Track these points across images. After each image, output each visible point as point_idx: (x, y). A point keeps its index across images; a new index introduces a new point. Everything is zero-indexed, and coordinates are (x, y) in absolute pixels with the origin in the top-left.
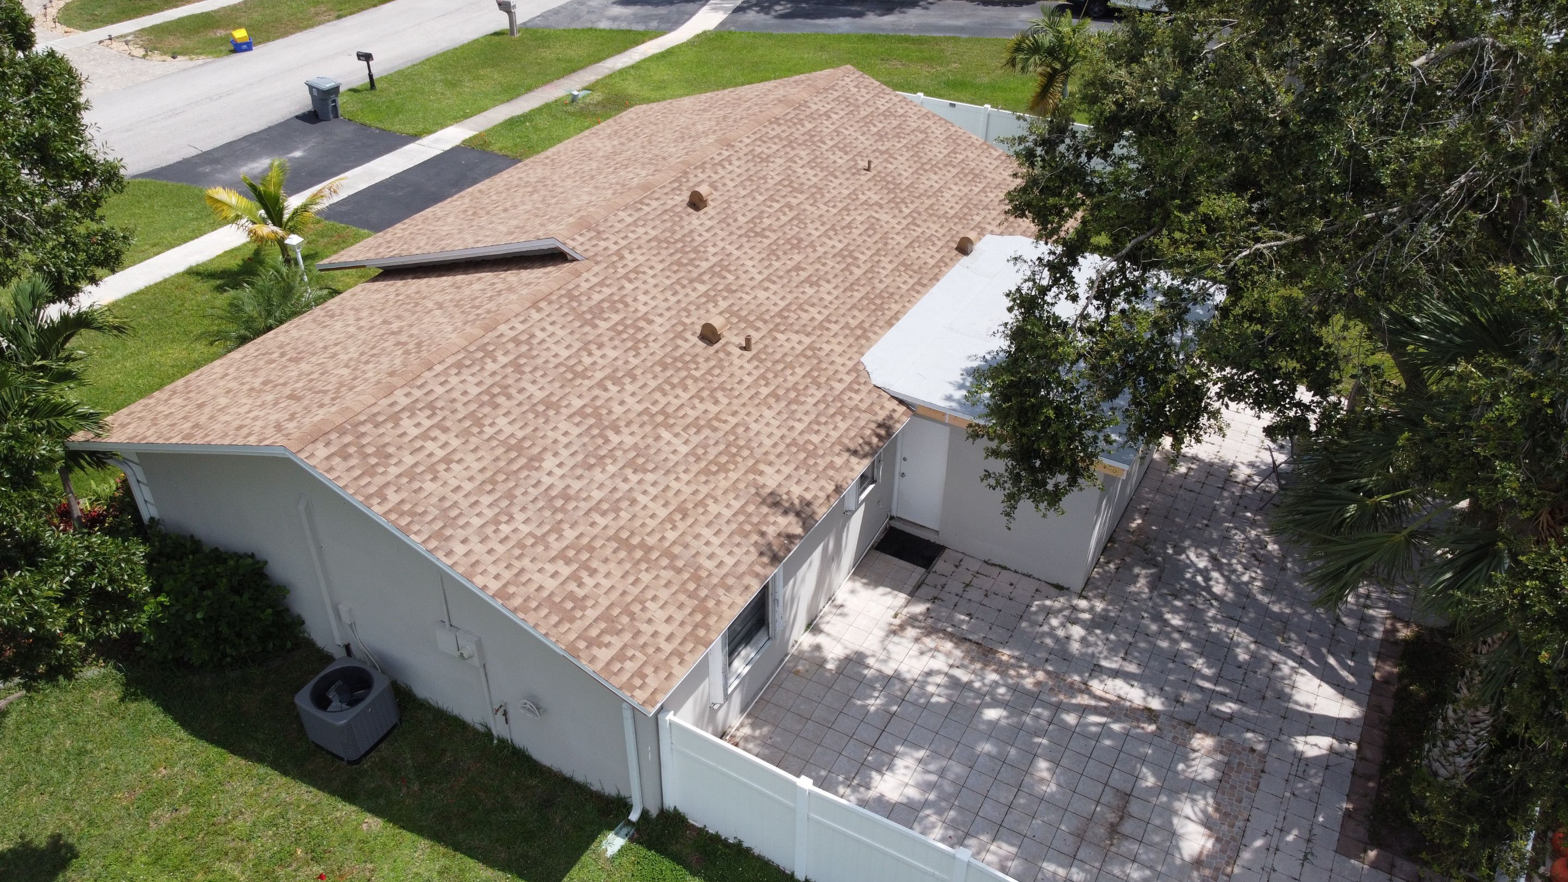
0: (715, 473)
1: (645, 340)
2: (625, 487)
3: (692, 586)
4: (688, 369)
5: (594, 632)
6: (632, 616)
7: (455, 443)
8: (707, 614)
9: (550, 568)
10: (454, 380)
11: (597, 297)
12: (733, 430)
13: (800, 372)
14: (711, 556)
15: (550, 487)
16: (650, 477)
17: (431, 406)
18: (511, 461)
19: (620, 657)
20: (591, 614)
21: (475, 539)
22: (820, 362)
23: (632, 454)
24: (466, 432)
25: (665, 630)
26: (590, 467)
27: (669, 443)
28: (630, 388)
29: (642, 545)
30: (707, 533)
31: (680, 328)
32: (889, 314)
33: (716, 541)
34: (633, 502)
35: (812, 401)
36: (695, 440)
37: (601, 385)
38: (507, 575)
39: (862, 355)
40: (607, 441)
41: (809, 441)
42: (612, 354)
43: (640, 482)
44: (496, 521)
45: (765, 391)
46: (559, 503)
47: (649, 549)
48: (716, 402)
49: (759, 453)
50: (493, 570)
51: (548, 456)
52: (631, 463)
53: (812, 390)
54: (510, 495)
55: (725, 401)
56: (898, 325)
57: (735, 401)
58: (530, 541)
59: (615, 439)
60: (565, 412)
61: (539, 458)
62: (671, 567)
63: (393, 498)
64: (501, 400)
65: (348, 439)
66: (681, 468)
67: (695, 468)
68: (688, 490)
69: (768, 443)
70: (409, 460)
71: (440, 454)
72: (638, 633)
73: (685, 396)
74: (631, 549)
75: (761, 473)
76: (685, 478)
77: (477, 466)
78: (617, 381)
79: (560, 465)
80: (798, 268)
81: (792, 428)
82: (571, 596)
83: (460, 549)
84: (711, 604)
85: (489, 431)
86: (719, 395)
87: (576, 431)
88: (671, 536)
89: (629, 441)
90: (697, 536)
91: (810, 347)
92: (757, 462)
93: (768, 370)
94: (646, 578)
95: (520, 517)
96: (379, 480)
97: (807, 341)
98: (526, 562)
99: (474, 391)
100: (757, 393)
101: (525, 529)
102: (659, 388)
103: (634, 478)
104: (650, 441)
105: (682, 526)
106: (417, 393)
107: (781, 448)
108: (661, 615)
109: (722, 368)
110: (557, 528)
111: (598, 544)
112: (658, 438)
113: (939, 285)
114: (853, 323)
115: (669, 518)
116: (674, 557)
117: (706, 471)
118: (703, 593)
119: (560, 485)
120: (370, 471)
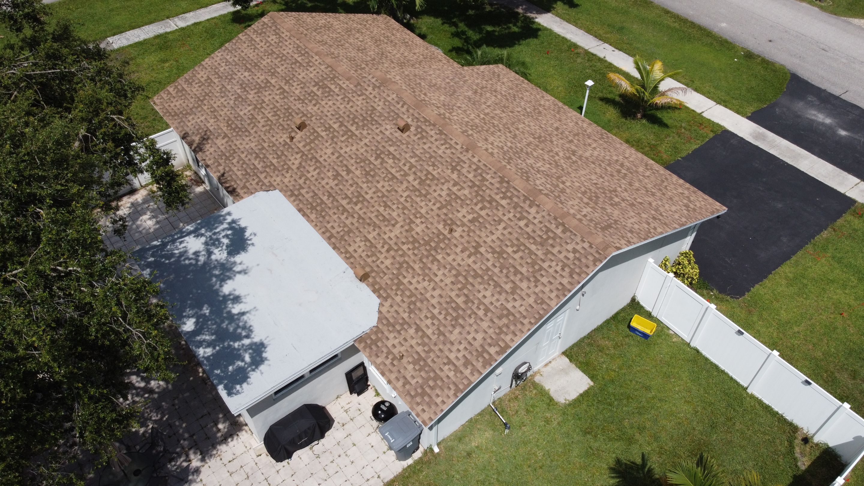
0: (227, 123)
2: (230, 95)
3: (184, 113)
4: (284, 118)
5: (179, 87)
6: (181, 96)
7: (262, 50)
8: (173, 116)
9: (205, 76)
10: (291, 46)
12: (247, 131)
13: (275, 161)
14: (193, 119)
15: (236, 75)
16: (232, 102)
17: (280, 42)
18: (251, 64)
19: (169, 93)
20: (185, 86)
21: (222, 57)
22: (279, 171)
23: (244, 97)
24: (266, 52)
25: (172, 105)
26: (241, 85)
27: (246, 108)
28: (277, 98)
29: (205, 99)
30: (202, 118)
31: (309, 116)
32: (307, 211)
33: (198, 121)
34: (222, 97)
35: (256, 163)
36: (245, 117)
37: (281, 88)
39: (280, 191)
40: (252, 90)
41: (234, 158)
42: (296, 91)
43: (231, 99)
44: (227, 62)
45: (266, 145)
46: (229, 77)
47: (202, 101)
48: (263, 126)
49: (234, 139)
51: (250, 73)
52: (240, 96)
53: (262, 164)
54: (237, 65)
55: (264, 129)
56: (299, 215)
57: (263, 133)
58: (217, 71)
60: (268, 77)
61: (249, 71)
62: (194, 107)
64: (280, 60)
65: (270, 25)
66: (233, 112)
67: (231, 116)
68: (222, 113)
69: (238, 143)
70: (257, 39)
71: (259, 47)
72: (174, 97)
73: (269, 116)
74: (204, 96)
75: (223, 138)
76: (228, 113)
77: (251, 56)
78: (281, 93)
79: (245, 77)
80: (349, 171)
81: (243, 152)
82: (194, 81)
83: (219, 54)
84: (176, 117)
85: (265, 58)
86: (268, 128)
87: (259, 81)
88: (205, 108)
89: (250, 97)
90: (202, 115)
91: (289, 168)
92: (229, 138)
93: (278, 148)
94: (192, 100)
95: (227, 68)
96: (251, 34)
97: (294, 167)
98: (210, 70)
99: (285, 52)
100: (265, 142)
101: (222, 69)
102: (275, 107)
103: (233, 98)
104: (249, 103)
105: (208, 111)
106: (286, 38)
107: (234, 147)
108: (177, 104)
109: (282, 130)
111: (210, 88)
112: (249, 105)
114: (303, 191)
115: (212, 107)
116: (197, 108)
117: (230, 119)
118: (181, 116)
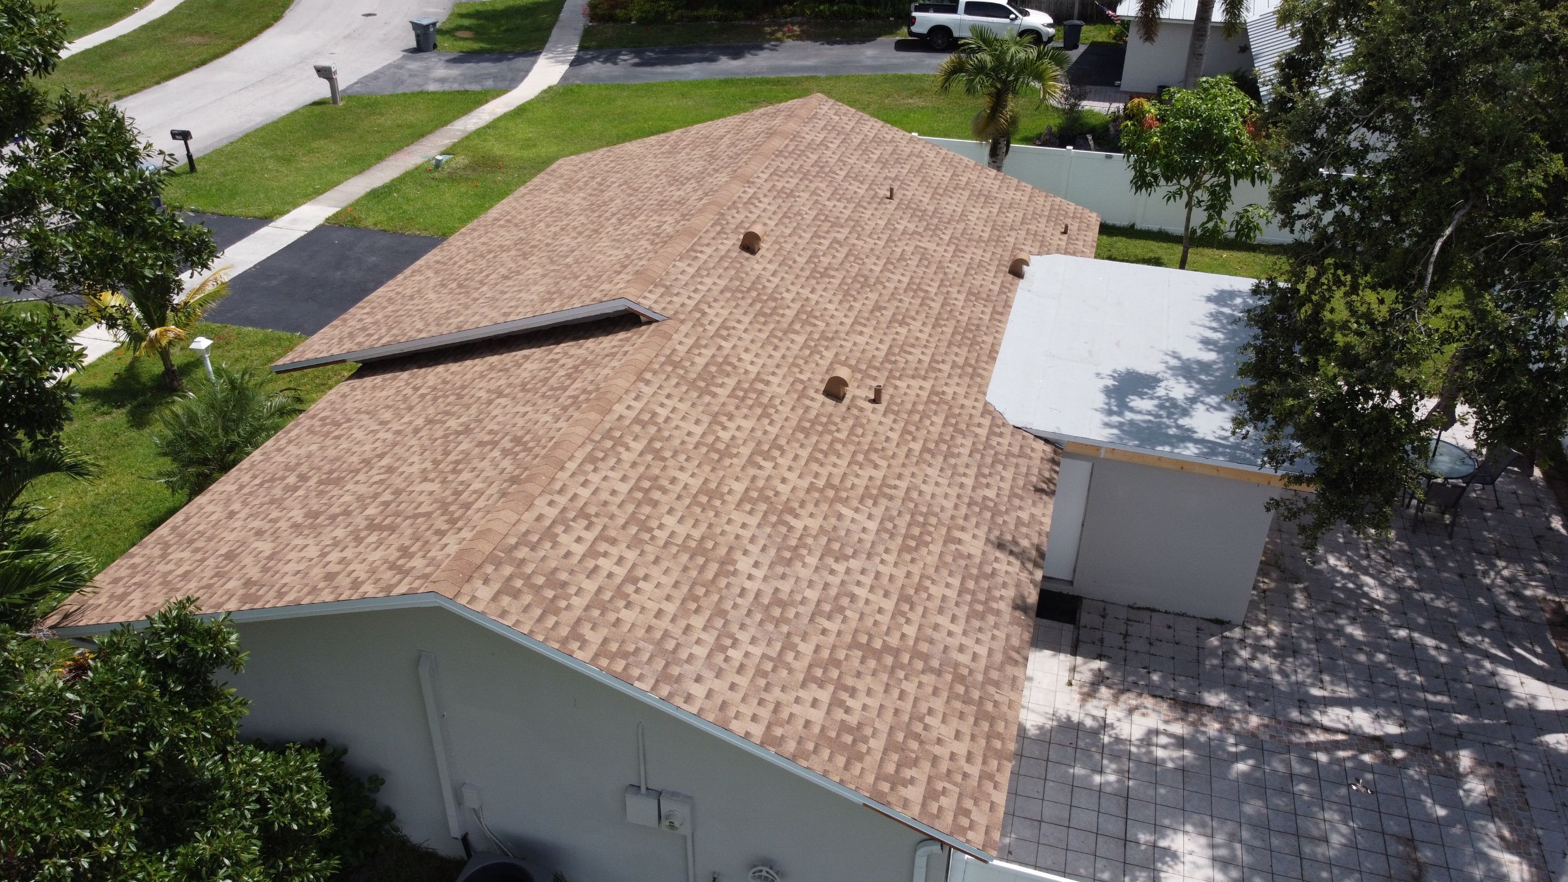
0: (916, 549)
1: (770, 404)
2: (835, 581)
3: (960, 689)
4: (831, 432)
5: (890, 768)
6: (917, 737)
7: (631, 556)
8: (992, 720)
9: (807, 696)
10: (595, 478)
11: (701, 361)
12: (907, 498)
13: (939, 420)
14: (961, 649)
15: (758, 594)
16: (855, 564)
17: (582, 513)
18: (702, 569)
19: (931, 794)
20: (877, 744)
21: (708, 675)
22: (950, 408)
23: (823, 540)
24: (636, 542)
25: (961, 748)
26: (789, 563)
27: (853, 520)
28: (784, 462)
29: (886, 648)
30: (944, 620)
31: (800, 387)
32: (987, 347)
33: (957, 629)
34: (853, 598)
35: (965, 451)
36: (878, 512)
37: (751, 462)
38: (765, 713)
39: (985, 394)
40: (791, 528)
41: (985, 498)
42: (748, 424)
43: (848, 571)
44: (719, 647)
45: (917, 447)
46: (777, 612)
47: (896, 653)
48: (876, 466)
49: (945, 516)
50: (747, 710)
51: (738, 555)
52: (827, 552)
53: (959, 440)
54: (720, 612)
55: (883, 463)
56: (1000, 357)
57: (894, 462)
58: (768, 666)
59: (798, 524)
60: (732, 500)
61: (727, 560)
62: (927, 670)
63: (595, 638)
64: (656, 495)
65: (508, 570)
66: (881, 548)
67: (895, 545)
68: (900, 573)
69: (949, 505)
70: (590, 586)
71: (621, 572)
72: (935, 760)
73: (843, 463)
74: (878, 655)
75: (960, 541)
76: (891, 558)
77: (668, 581)
78: (767, 456)
79: (756, 565)
80: (878, 307)
81: (962, 485)
82: (844, 727)
83: (699, 691)
84: (989, 707)
85: (662, 535)
86: (874, 456)
87: (753, 521)
88: (911, 631)
89: (814, 524)
90: (936, 627)
91: (933, 392)
92: (949, 529)
93: (907, 423)
94: (910, 687)
95: (744, 637)
96: (568, 618)
97: (928, 385)
98: (776, 693)
99: (624, 488)
100: (910, 450)
101: (757, 651)
102: (811, 458)
103: (840, 568)
104: (833, 521)
105: (916, 616)
106: (562, 500)
107: (963, 510)
108: (947, 732)
109: (862, 426)
110: (788, 645)
111: (841, 654)
112: (840, 517)
113: (1013, 310)
114: (960, 361)
115: (897, 612)
116: (926, 657)
117: (904, 549)
118: (976, 694)
119: (768, 590)
120: (551, 608)
